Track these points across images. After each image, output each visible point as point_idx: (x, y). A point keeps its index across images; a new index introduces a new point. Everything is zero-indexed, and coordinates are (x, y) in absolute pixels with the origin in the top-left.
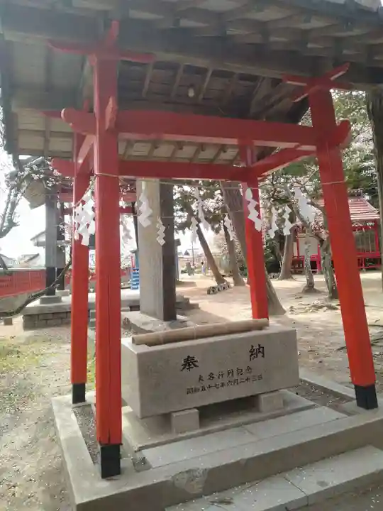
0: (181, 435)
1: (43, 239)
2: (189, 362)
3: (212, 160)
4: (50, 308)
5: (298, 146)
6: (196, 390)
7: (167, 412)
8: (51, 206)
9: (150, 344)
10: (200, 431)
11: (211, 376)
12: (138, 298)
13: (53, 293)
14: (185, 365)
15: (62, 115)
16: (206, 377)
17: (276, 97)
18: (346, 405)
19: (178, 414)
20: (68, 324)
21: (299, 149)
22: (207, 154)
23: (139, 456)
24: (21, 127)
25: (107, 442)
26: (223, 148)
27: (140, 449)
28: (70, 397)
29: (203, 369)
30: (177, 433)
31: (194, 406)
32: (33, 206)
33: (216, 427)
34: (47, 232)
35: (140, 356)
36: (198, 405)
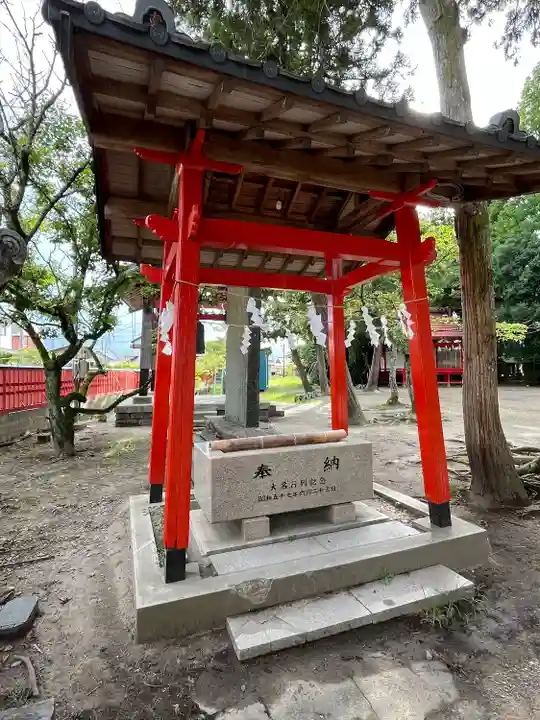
0: (249, 543)
1: (139, 342)
2: (263, 471)
3: (299, 273)
4: (142, 408)
5: (382, 260)
6: (269, 498)
7: (239, 518)
8: (148, 311)
9: (224, 451)
10: (271, 539)
11: (284, 486)
12: (223, 403)
13: (146, 394)
14: (258, 473)
15: (147, 222)
16: (278, 486)
17: (362, 213)
18: (419, 521)
19: (248, 521)
20: (150, 425)
21: (381, 264)
22: (295, 266)
23: (206, 561)
24: (115, 233)
25: (173, 546)
26: (311, 261)
27: (209, 554)
28: (147, 497)
29: (276, 478)
30: (248, 540)
31: (266, 513)
32: (131, 311)
33: (284, 536)
34: (144, 337)
35: (214, 462)
36: (269, 513)
